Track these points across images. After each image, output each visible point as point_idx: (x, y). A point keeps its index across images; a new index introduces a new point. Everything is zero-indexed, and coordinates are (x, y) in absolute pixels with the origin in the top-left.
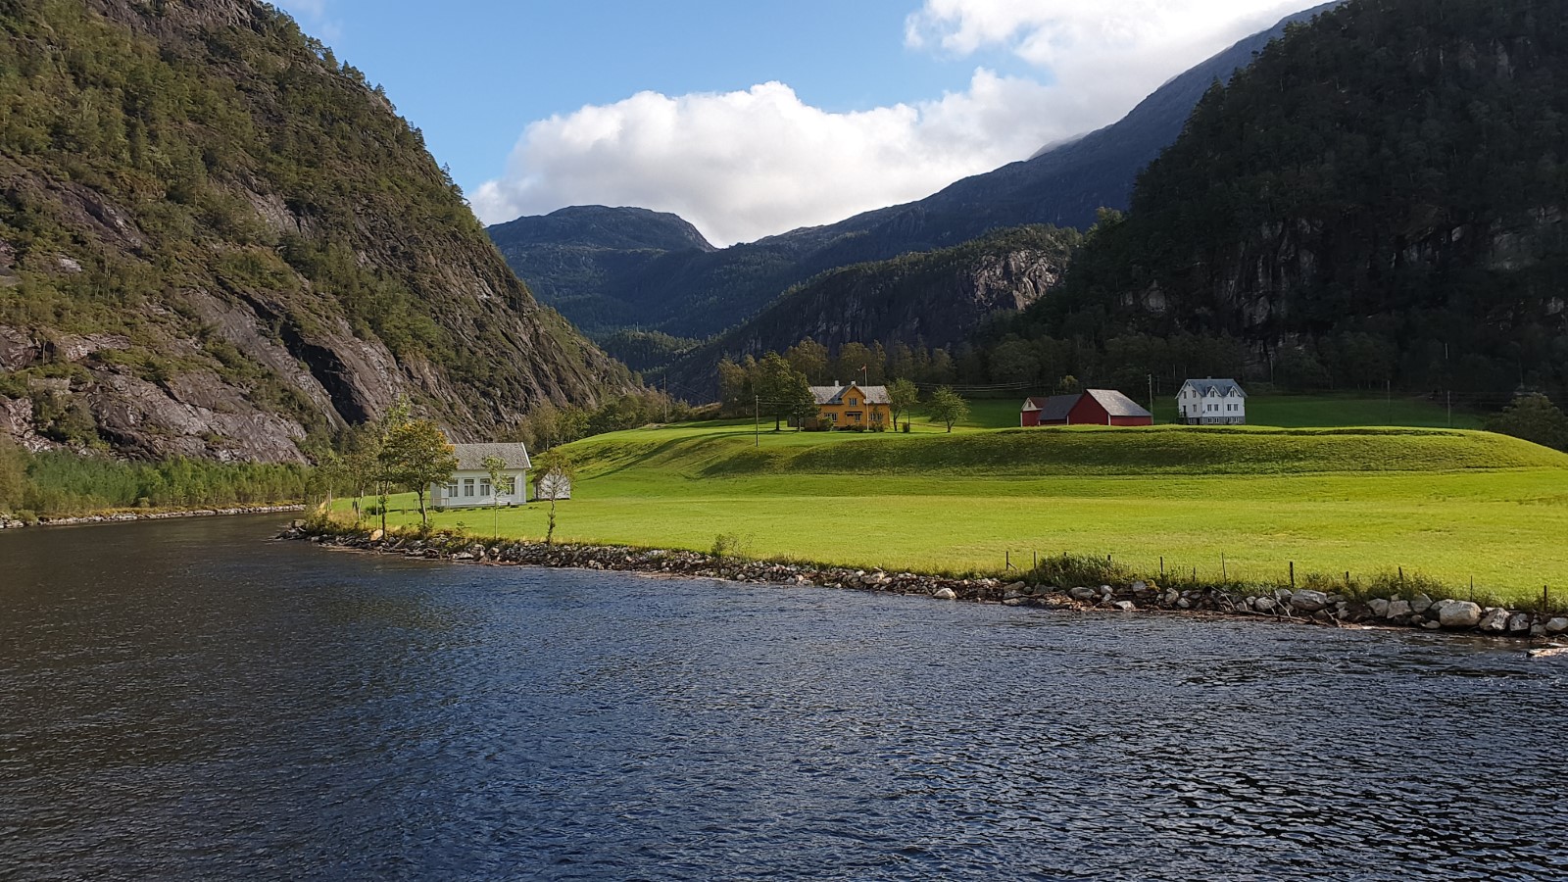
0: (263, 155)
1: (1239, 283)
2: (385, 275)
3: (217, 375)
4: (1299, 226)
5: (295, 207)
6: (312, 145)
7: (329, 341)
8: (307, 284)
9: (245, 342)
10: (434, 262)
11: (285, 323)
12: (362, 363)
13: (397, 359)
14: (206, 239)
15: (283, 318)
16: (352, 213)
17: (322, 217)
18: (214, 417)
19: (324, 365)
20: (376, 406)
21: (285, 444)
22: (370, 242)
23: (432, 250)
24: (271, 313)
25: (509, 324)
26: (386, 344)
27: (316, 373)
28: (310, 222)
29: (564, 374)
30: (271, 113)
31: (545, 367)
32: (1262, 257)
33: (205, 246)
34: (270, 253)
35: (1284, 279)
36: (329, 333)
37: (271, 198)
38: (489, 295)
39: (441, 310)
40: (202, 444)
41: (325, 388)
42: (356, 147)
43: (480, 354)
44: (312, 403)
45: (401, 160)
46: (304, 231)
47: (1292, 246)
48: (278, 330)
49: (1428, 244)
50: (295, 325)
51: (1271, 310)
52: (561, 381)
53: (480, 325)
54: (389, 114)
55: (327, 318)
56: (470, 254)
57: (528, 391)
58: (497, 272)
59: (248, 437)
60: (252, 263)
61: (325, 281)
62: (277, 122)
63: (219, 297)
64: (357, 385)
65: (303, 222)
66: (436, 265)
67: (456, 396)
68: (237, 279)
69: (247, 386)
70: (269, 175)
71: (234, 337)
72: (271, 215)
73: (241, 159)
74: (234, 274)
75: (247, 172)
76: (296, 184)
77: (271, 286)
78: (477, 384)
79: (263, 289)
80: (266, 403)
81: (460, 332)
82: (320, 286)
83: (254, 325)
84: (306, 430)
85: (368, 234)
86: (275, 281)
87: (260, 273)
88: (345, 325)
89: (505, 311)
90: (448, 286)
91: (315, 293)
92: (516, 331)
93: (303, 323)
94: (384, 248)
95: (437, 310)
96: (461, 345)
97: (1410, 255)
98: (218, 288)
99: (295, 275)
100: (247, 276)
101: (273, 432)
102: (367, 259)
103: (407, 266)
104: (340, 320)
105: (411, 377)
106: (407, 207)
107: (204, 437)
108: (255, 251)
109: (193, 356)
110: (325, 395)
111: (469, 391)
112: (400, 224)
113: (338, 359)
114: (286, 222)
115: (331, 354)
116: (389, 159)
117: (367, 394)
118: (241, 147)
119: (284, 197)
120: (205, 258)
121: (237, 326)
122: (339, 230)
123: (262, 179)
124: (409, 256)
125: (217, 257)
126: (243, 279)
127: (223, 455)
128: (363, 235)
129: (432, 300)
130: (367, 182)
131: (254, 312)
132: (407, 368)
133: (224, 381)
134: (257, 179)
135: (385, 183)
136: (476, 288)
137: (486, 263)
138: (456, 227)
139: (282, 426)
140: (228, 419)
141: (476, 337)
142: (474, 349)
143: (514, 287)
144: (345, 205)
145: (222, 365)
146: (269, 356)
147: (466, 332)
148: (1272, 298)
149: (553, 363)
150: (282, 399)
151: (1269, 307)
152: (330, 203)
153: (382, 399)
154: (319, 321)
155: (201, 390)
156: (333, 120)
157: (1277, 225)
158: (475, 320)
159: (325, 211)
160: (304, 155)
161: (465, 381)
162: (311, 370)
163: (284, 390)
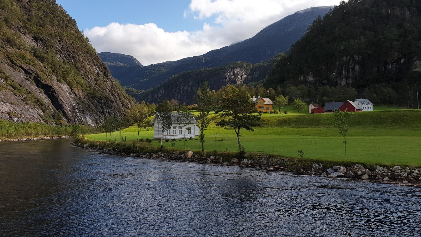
0: (24, 22)
1: (336, 74)
2: (67, 63)
3: (12, 92)
4: (355, 57)
5: (36, 39)
6: (41, 20)
7: (49, 83)
8: (41, 64)
9: (21, 82)
10: (82, 60)
11: (35, 76)
12: (61, 90)
13: (72, 90)
14: (6, 47)
15: (34, 75)
16: (55, 43)
17: (45, 43)
18: (11, 106)
19: (48, 90)
20: (66, 105)
21: (37, 116)
22: (61, 52)
23: (81, 56)
24: (30, 73)
25: (104, 80)
26: (68, 85)
27: (46, 93)
28: (41, 44)
29: (121, 97)
30: (26, 9)
31: (115, 94)
32: (344, 66)
33: (6, 49)
34: (28, 53)
35: (351, 73)
36: (50, 80)
37: (28, 36)
38: (98, 71)
39: (84, 75)
40: (8, 116)
41: (49, 98)
42: (56, 23)
43: (97, 89)
44: (45, 103)
45: (70, 27)
46: (40, 47)
47: (353, 63)
48: (32, 78)
49: (394, 64)
50: (38, 77)
51: (347, 82)
52: (120, 99)
53: (96, 80)
54: (65, 14)
55: (49, 75)
56: (92, 58)
57: (111, 101)
58: (100, 64)
59: (24, 114)
60: (23, 55)
61: (47, 63)
62: (28, 12)
63: (11, 66)
64: (60, 98)
65: (39, 44)
66: (82, 61)
67: (90, 102)
68: (17, 61)
69: (22, 96)
70: (27, 28)
71: (17, 80)
72: (28, 41)
73: (17, 22)
74: (16, 59)
75: (19, 26)
76: (36, 32)
77: (29, 64)
78: (96, 99)
79: (27, 65)
80: (30, 102)
81: (90, 82)
82: (46, 65)
83: (24, 76)
84: (43, 112)
85: (60, 49)
86: (31, 62)
87: (25, 59)
88: (54, 78)
89: (103, 76)
90: (86, 68)
91: (44, 67)
92: (107, 83)
93: (41, 76)
94: (66, 55)
95: (83, 75)
96: (91, 86)
97: (389, 67)
98: (10, 63)
99: (37, 61)
100: (21, 60)
101: (32, 112)
102: (60, 57)
103: (73, 61)
104: (53, 76)
105: (76, 96)
106: (72, 42)
107: (8, 113)
108: (23, 52)
109: (3, 85)
110: (49, 100)
111: (94, 101)
112: (71, 47)
113: (53, 89)
114: (33, 44)
115: (51, 87)
116: (66, 27)
117: (63, 100)
118: (17, 18)
119: (32, 36)
120: (6, 53)
121: (18, 76)
122: (51, 48)
123: (24, 29)
124: (74, 57)
125: (10, 53)
126: (19, 61)
127: (16, 119)
128: (59, 50)
129: (81, 72)
130: (60, 33)
131: (24, 72)
132: (75, 93)
133: (14, 94)
134: (22, 29)
135: (65, 34)
136: (94, 69)
137: (97, 61)
138: (88, 49)
139: (35, 110)
140: (16, 107)
141: (95, 84)
142: (95, 88)
143: (106, 69)
144: (53, 40)
145: (13, 89)
146: (30, 87)
147: (92, 82)
148: (347, 78)
149: (118, 93)
150: (35, 101)
151: (346, 81)
152: (48, 39)
153: (68, 103)
154: (46, 76)
155: (6, 97)
156: (47, 13)
157: (348, 57)
158: (95, 79)
159: (46, 41)
160: (38, 23)
161: (92, 97)
162: (44, 92)
163: (35, 98)
